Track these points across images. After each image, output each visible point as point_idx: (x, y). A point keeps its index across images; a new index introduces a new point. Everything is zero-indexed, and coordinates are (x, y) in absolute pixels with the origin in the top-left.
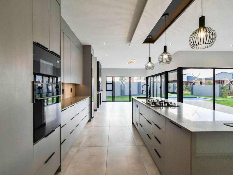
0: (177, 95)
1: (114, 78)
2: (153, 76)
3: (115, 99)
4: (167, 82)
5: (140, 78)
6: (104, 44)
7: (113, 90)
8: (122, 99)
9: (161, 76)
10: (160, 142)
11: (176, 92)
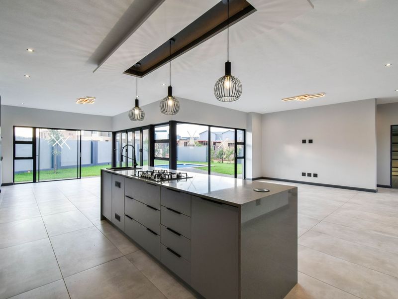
0: (168, 161)
1: (37, 130)
2: (126, 131)
3: (42, 176)
4: (152, 141)
5: (91, 132)
6: (30, 50)
7: (34, 157)
8: (55, 175)
9: (141, 132)
10: (179, 234)
11: (168, 157)
